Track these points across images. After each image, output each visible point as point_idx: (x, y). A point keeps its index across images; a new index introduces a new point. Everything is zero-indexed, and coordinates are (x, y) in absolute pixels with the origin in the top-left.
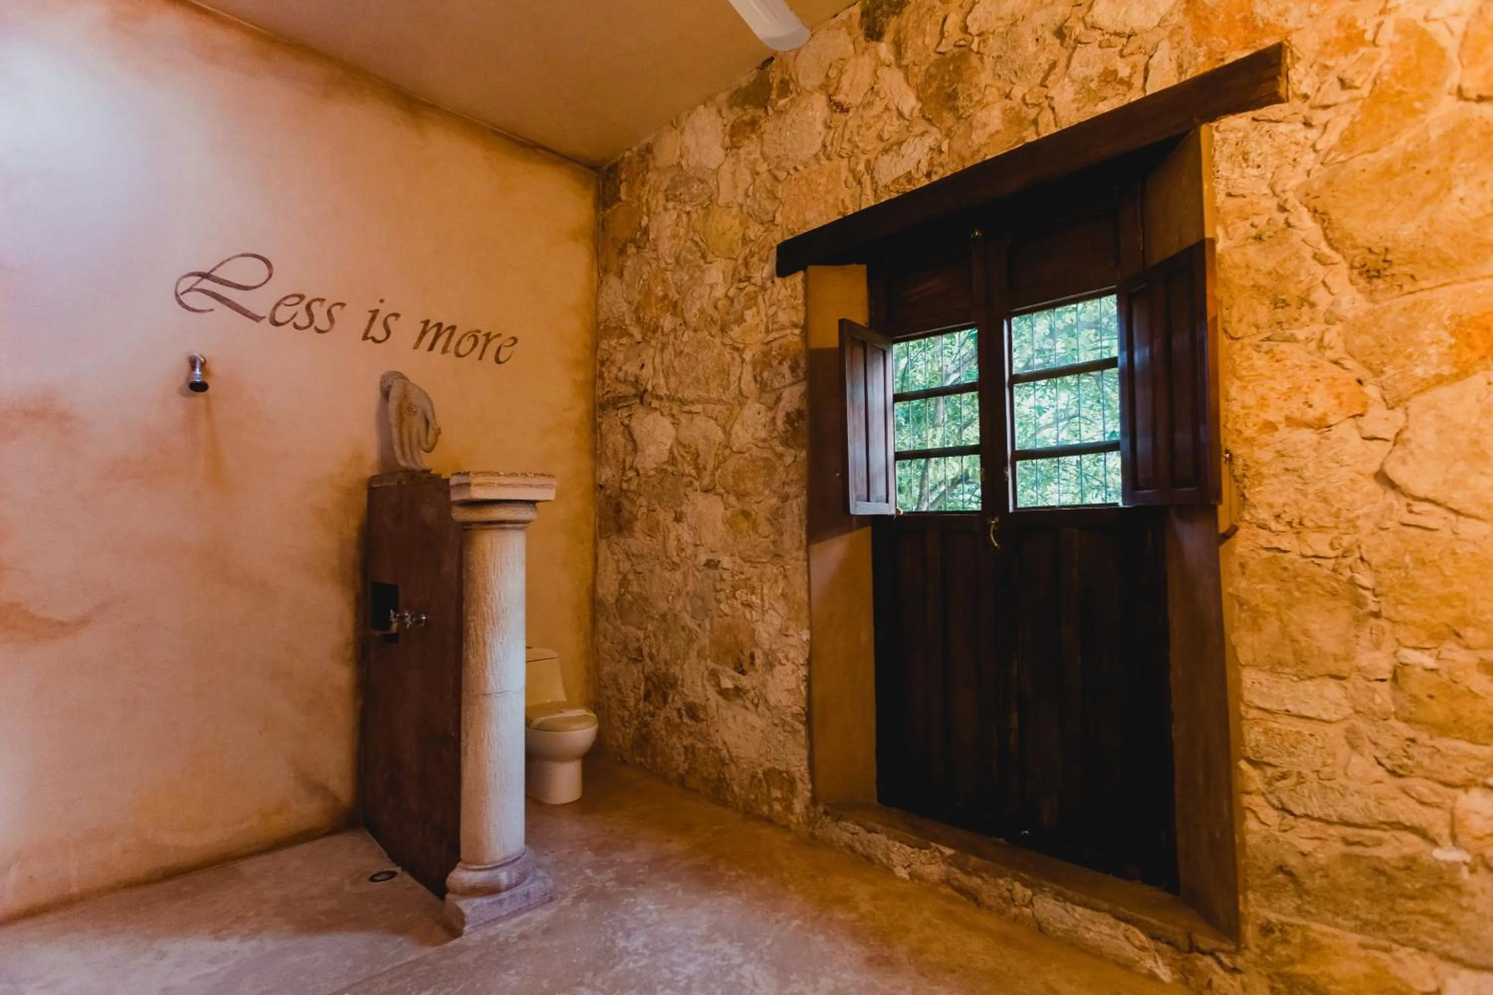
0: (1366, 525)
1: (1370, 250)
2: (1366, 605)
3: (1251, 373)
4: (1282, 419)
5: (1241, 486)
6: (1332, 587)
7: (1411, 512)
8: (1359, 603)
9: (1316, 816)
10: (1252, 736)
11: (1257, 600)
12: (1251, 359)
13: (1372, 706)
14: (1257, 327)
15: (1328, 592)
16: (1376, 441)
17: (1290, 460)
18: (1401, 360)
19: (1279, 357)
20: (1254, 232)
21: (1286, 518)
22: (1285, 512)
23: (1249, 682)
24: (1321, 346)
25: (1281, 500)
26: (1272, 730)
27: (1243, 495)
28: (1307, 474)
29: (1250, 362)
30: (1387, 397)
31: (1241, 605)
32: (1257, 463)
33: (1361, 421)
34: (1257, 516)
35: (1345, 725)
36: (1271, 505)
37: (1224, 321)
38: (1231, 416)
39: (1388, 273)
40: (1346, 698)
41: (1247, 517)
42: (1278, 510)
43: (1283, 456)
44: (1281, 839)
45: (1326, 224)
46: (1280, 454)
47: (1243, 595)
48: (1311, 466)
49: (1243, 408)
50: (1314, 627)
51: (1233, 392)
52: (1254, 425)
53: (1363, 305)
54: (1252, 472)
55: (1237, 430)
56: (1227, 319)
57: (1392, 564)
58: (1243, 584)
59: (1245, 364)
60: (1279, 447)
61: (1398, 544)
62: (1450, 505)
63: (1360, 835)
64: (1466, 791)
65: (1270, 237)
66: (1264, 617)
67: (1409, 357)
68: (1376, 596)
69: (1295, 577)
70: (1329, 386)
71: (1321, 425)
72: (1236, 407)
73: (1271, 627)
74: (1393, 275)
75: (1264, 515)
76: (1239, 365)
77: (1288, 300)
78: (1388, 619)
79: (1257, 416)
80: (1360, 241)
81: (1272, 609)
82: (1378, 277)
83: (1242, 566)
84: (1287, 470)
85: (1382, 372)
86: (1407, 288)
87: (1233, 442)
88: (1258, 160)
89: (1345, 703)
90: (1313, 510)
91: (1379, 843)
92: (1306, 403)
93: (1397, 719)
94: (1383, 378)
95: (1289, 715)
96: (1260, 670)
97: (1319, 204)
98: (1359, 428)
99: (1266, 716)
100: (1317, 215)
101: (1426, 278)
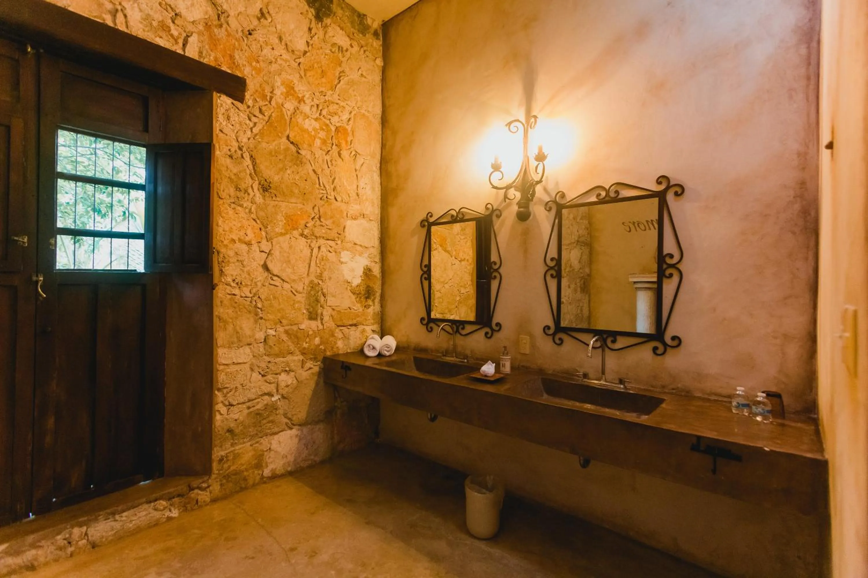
0: (259, 284)
1: (266, 180)
2: (259, 315)
3: (227, 216)
4: (237, 239)
5: (220, 266)
6: (250, 309)
7: (272, 280)
8: (256, 315)
9: (241, 402)
10: (221, 377)
11: (225, 317)
12: (227, 209)
13: (259, 353)
14: (230, 196)
15: (248, 311)
16: (263, 253)
17: (239, 257)
18: (272, 225)
19: (238, 212)
20: (229, 153)
21: (237, 281)
22: (236, 278)
23: (221, 354)
24: (250, 212)
25: (236, 273)
26: (228, 372)
27: (221, 270)
28: (245, 263)
29: (227, 211)
30: (268, 237)
31: (220, 319)
32: (229, 256)
33: (260, 244)
34: (227, 280)
35: (250, 363)
36: (232, 275)
37: (218, 189)
38: (219, 234)
39: (270, 191)
40: (251, 352)
41: (223, 280)
42: (234, 278)
43: (237, 254)
44: (228, 418)
45: (254, 163)
46: (236, 253)
47: (221, 315)
48: (246, 260)
49: (224, 231)
50: (244, 326)
51: (220, 223)
52: (228, 239)
53: (262, 200)
54: (227, 260)
55: (221, 240)
56: (219, 188)
57: (267, 299)
58: (222, 310)
59: (225, 211)
60: (236, 250)
61: (269, 291)
62: (282, 278)
63: (253, 403)
64: (280, 375)
65: (235, 158)
66: (228, 324)
67: (275, 223)
68: (261, 311)
69: (239, 305)
70: (252, 229)
71: (249, 244)
72: (221, 230)
73: (230, 327)
74: (271, 192)
75: (229, 279)
76: (222, 211)
77: (241, 189)
78: (264, 319)
79: (229, 236)
80: (264, 176)
81: (231, 320)
82: (267, 191)
83: (221, 302)
84: (238, 260)
85: (267, 227)
86: (274, 198)
87: (220, 246)
88: (233, 123)
89: (251, 354)
90: (245, 278)
91: (258, 403)
92: (245, 234)
93: (265, 355)
94: (267, 229)
95: (235, 364)
96: (225, 347)
97: (253, 154)
98: (259, 247)
99: (226, 367)
100: (252, 158)
101: (279, 197)
